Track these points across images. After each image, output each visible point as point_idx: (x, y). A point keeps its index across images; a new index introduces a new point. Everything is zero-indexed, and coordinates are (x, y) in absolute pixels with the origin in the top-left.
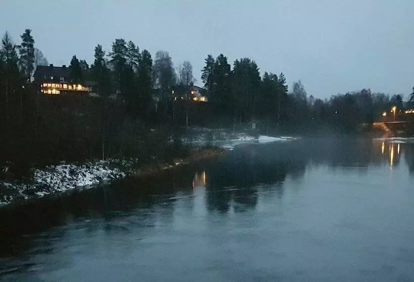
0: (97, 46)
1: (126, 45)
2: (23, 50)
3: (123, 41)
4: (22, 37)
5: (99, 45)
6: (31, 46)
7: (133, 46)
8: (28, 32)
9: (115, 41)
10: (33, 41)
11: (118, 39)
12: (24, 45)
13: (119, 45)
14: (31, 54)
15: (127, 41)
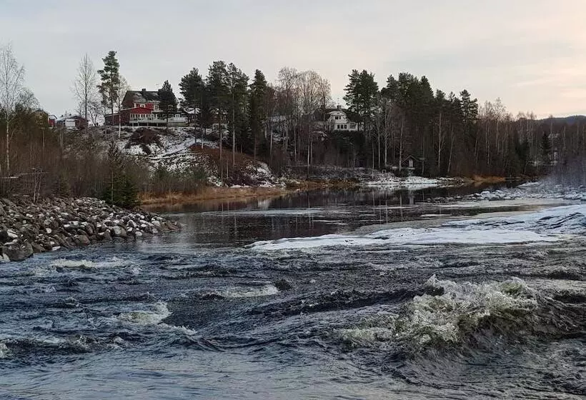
0: (192, 70)
1: (226, 68)
2: (106, 75)
3: (222, 63)
4: (104, 60)
5: (194, 69)
6: (115, 70)
7: (235, 69)
8: (112, 54)
9: (212, 64)
10: (116, 65)
11: (216, 61)
12: (107, 69)
13: (218, 68)
14: (116, 80)
15: (227, 63)
